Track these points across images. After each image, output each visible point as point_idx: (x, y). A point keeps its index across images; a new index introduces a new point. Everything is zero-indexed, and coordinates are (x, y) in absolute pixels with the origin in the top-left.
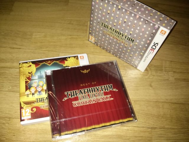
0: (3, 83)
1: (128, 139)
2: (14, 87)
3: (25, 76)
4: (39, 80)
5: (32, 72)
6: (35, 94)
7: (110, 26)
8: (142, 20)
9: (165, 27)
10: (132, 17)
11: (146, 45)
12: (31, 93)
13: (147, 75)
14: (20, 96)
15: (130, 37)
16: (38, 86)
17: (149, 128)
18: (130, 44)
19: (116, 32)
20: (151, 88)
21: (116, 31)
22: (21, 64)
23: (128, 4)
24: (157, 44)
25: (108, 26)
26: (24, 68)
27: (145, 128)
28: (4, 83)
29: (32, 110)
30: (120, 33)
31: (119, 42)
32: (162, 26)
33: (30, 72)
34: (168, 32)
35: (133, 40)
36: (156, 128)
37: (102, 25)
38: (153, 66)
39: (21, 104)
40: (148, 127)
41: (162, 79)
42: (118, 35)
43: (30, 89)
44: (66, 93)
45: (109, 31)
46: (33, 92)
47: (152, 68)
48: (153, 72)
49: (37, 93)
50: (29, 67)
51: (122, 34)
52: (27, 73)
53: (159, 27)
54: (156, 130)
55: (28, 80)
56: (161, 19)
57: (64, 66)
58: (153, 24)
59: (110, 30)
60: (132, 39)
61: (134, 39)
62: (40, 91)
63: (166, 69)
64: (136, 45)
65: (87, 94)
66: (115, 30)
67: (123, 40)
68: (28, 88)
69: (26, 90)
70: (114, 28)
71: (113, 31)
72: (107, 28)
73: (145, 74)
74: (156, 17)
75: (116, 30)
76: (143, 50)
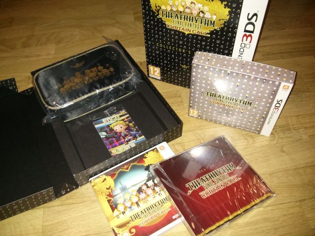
1: (277, 220)
3: (104, 194)
4: (123, 192)
5: (110, 187)
6: (126, 212)
7: (219, 94)
8: (258, 79)
9: (286, 81)
10: (246, 80)
11: (268, 105)
12: (121, 213)
13: (274, 140)
14: (109, 221)
15: (246, 100)
16: (125, 201)
17: (298, 201)
18: (247, 108)
20: (284, 154)
21: (228, 98)
22: (92, 181)
23: (237, 67)
24: (281, 101)
25: (215, 94)
26: (99, 185)
27: (292, 203)
29: (130, 232)
31: (232, 109)
32: (283, 81)
33: (108, 187)
34: (291, 86)
36: (305, 200)
37: (207, 95)
38: (278, 127)
39: (113, 230)
40: (296, 200)
41: (294, 139)
43: (117, 208)
44: (187, 185)
45: (218, 99)
46: (122, 210)
47: (277, 130)
48: (280, 134)
49: (128, 209)
50: (103, 181)
51: (236, 99)
52: (106, 190)
53: (280, 83)
54: (306, 202)
55: (110, 197)
56: (279, 73)
57: (145, 165)
58: (272, 81)
60: (249, 102)
61: (251, 102)
62: (129, 206)
63: (294, 126)
64: (255, 107)
65: (210, 180)
66: (225, 97)
68: (114, 207)
69: (113, 211)
72: (215, 96)
73: (272, 139)
74: (273, 73)
76: (265, 111)
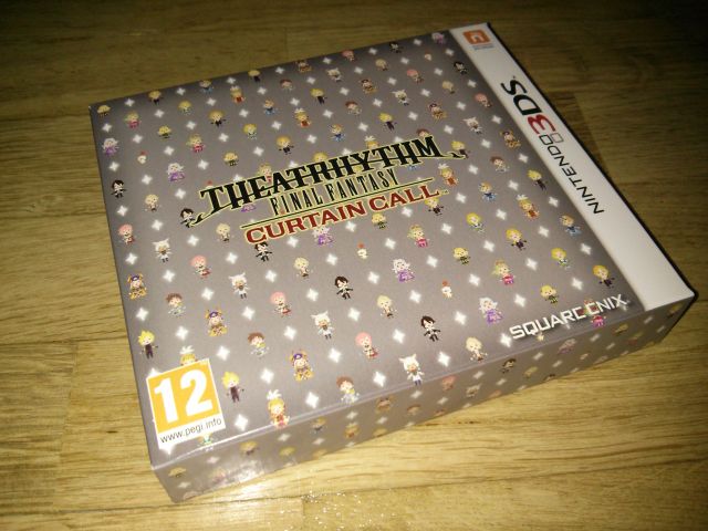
0: (16, 186)
2: (75, 195)
7: (267, 171)
10: (334, 68)
11: (497, 120)
19: (321, 176)
21: (318, 168)
24: (517, 87)
25: (253, 182)
28: (20, 182)
30: (340, 163)
31: (377, 217)
35: (429, 140)
37: (217, 208)
42: (342, 180)
45: (279, 203)
51: (356, 156)
53: (447, 35)
58: (419, 37)
59: (281, 188)
60: (418, 143)
61: (424, 135)
64: (462, 152)
66: (306, 173)
67: (392, 185)
70: (293, 165)
71: (301, 184)
72: (257, 194)
75: (312, 167)
